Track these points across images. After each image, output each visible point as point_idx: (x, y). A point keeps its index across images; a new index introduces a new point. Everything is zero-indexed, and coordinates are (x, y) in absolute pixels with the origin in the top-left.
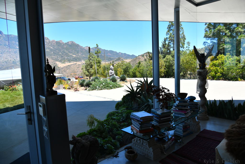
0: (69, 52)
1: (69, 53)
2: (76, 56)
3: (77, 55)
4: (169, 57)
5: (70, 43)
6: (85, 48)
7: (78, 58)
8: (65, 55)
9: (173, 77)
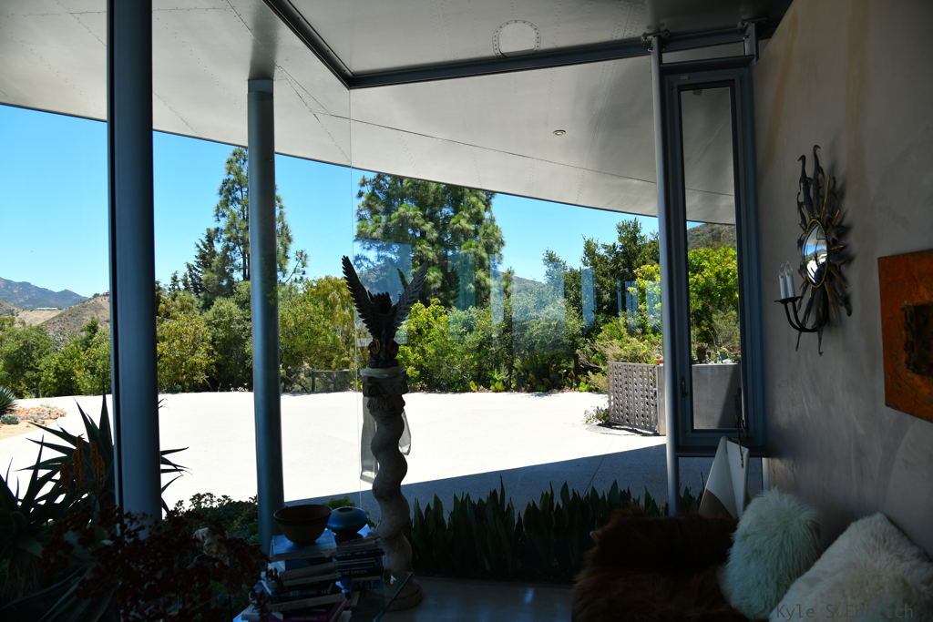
4: (226, 305)
9: (245, 387)
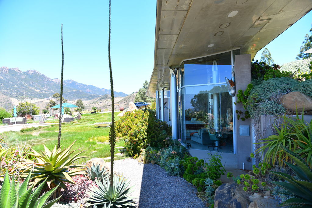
0: (30, 85)
1: (29, 87)
2: (40, 91)
3: (42, 89)
5: (31, 73)
6: (53, 80)
7: (43, 94)
8: (23, 89)
